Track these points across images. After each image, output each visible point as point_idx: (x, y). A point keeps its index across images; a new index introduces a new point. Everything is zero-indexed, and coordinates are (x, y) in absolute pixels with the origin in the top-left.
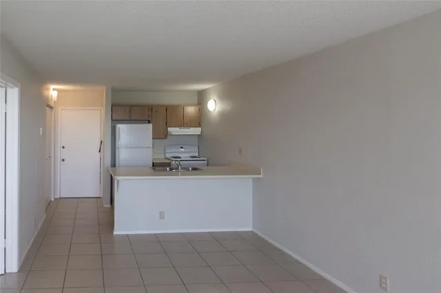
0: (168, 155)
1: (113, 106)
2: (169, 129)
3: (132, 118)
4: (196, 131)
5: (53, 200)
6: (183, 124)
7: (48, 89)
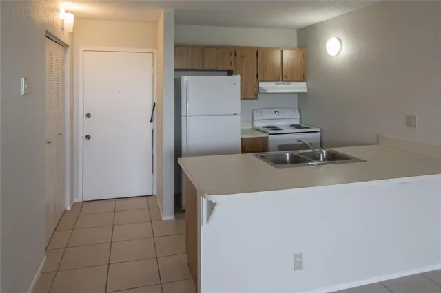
0: (258, 124)
1: (176, 46)
2: (262, 85)
3: (206, 67)
4: (300, 87)
5: (69, 208)
6: (281, 77)
7: (58, 11)
